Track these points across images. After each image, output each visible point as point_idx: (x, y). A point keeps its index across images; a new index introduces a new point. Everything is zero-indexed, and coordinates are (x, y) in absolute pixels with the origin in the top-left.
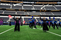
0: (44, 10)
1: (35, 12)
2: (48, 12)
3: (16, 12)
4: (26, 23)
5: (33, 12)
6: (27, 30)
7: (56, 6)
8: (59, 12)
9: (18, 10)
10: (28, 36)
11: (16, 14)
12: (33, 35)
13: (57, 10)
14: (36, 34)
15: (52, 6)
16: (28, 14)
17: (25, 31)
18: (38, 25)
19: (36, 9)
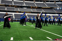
0: (35, 7)
1: (26, 8)
2: (39, 9)
3: (6, 8)
4: (17, 20)
5: (24, 8)
6: (17, 27)
7: (47, 3)
8: (49, 9)
9: (8, 6)
10: (18, 33)
11: (6, 9)
12: (23, 32)
13: (47, 7)
14: (26, 31)
15: (43, 3)
16: (19, 11)
17: (15, 27)
18: (28, 22)
19: (27, 5)
